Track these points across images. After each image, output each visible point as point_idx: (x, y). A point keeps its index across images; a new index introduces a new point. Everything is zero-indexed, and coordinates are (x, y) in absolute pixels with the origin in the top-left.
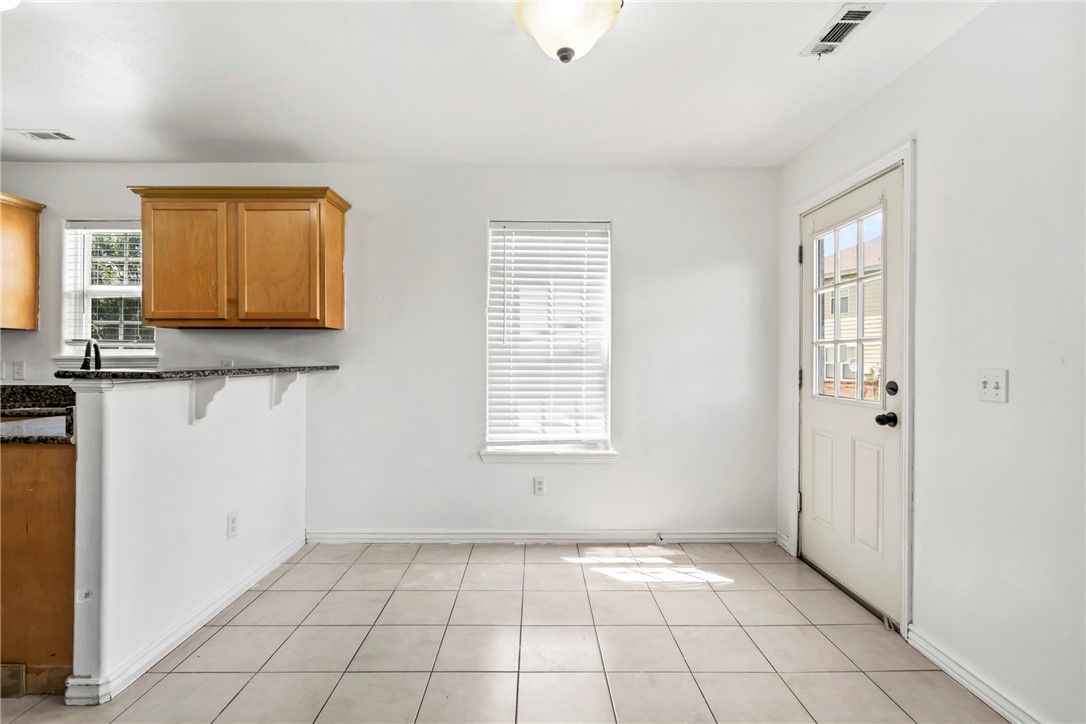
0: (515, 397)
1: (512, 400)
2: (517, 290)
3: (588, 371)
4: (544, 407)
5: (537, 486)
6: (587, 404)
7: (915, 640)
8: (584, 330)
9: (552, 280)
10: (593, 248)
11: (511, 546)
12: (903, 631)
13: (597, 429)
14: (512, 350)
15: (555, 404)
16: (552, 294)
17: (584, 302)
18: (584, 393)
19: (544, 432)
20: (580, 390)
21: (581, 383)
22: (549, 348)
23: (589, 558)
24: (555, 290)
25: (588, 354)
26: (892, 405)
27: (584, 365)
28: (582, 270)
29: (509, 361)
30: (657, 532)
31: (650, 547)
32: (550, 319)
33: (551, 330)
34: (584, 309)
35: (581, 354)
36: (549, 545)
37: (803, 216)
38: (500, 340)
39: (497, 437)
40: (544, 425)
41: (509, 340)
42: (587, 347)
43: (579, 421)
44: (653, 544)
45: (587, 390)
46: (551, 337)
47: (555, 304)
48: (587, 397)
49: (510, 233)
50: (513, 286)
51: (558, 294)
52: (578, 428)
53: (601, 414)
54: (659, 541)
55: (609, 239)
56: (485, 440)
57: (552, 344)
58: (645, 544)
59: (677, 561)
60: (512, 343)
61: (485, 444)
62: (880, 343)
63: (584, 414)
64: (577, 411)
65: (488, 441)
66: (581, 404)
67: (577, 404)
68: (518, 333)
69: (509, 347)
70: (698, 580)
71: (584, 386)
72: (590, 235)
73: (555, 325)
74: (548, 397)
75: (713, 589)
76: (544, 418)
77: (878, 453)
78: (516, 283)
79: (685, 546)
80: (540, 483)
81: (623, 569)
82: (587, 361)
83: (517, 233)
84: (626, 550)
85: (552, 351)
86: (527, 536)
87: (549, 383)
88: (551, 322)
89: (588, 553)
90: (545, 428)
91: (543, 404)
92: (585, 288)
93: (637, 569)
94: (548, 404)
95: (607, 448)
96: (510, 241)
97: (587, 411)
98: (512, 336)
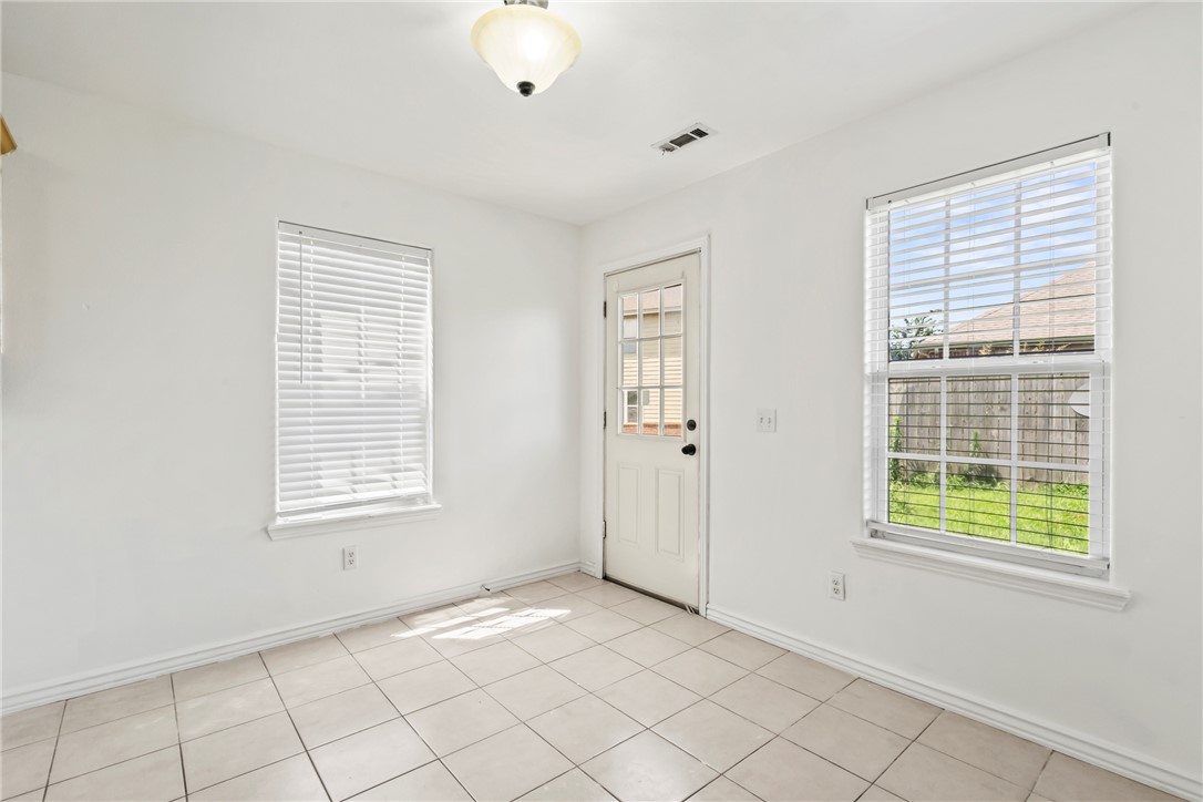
0: (316, 451)
1: (311, 456)
2: (318, 315)
3: (405, 417)
4: (354, 461)
5: (348, 558)
6: (405, 454)
7: (712, 615)
8: (400, 369)
9: (362, 308)
10: (410, 275)
11: (313, 641)
12: (702, 612)
13: (415, 483)
14: (311, 392)
15: (368, 456)
16: (363, 325)
17: (401, 337)
18: (401, 442)
19: (355, 491)
20: (397, 438)
21: (398, 430)
22: (360, 389)
23: (423, 627)
24: (367, 320)
25: (405, 397)
26: (690, 438)
27: (401, 409)
28: (399, 300)
29: (308, 406)
30: (480, 584)
31: (477, 601)
32: (360, 355)
33: (362, 367)
34: (400, 345)
35: (397, 397)
36: (364, 628)
37: (608, 275)
38: (295, 378)
39: (289, 505)
40: (355, 483)
41: (308, 378)
42: (404, 389)
43: (396, 475)
44: (478, 597)
45: (405, 438)
46: (362, 376)
47: (366, 337)
48: (405, 446)
49: (308, 242)
50: (312, 311)
51: (369, 324)
52: (396, 482)
53: (420, 465)
54: (487, 592)
55: (429, 268)
56: (274, 510)
57: (363, 385)
58: (470, 600)
59: (513, 608)
60: (311, 383)
61: (273, 516)
62: (681, 390)
63: (402, 466)
64: (394, 463)
65: (278, 510)
66: (398, 454)
67: (394, 455)
68: (320, 369)
69: (308, 388)
70: (540, 619)
71: (401, 434)
72: (408, 260)
73: (367, 362)
74: (360, 448)
75: (558, 622)
76: (354, 475)
77: (680, 477)
78: (316, 306)
79: (511, 592)
80: (351, 555)
81: (468, 628)
82: (405, 405)
83: (316, 243)
84: (454, 610)
85: (363, 393)
86: (334, 623)
87: (361, 431)
88: (362, 358)
89: (417, 623)
90: (356, 487)
91: (353, 457)
92: (402, 321)
93: (480, 624)
94: (360, 457)
95: (426, 502)
96: (308, 252)
97: (406, 462)
98: (311, 374)
